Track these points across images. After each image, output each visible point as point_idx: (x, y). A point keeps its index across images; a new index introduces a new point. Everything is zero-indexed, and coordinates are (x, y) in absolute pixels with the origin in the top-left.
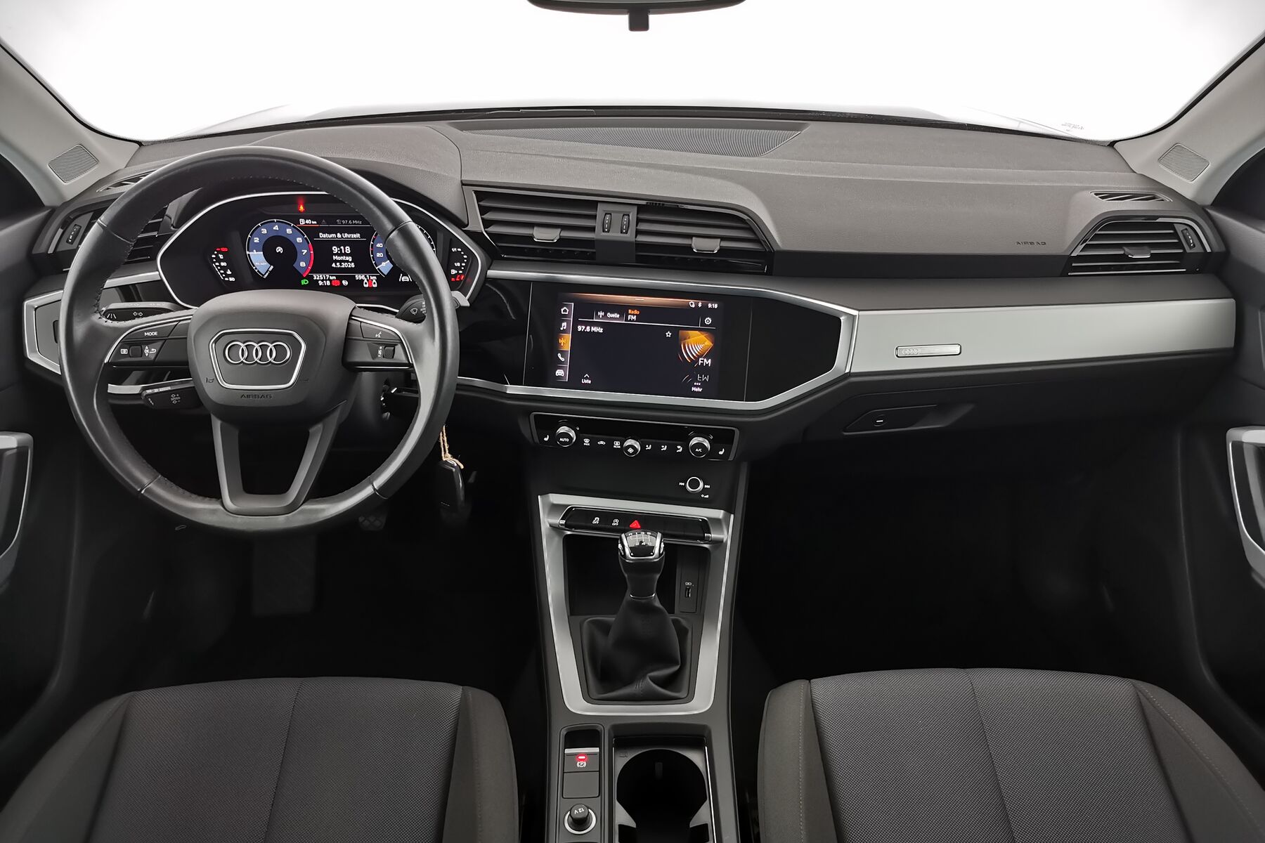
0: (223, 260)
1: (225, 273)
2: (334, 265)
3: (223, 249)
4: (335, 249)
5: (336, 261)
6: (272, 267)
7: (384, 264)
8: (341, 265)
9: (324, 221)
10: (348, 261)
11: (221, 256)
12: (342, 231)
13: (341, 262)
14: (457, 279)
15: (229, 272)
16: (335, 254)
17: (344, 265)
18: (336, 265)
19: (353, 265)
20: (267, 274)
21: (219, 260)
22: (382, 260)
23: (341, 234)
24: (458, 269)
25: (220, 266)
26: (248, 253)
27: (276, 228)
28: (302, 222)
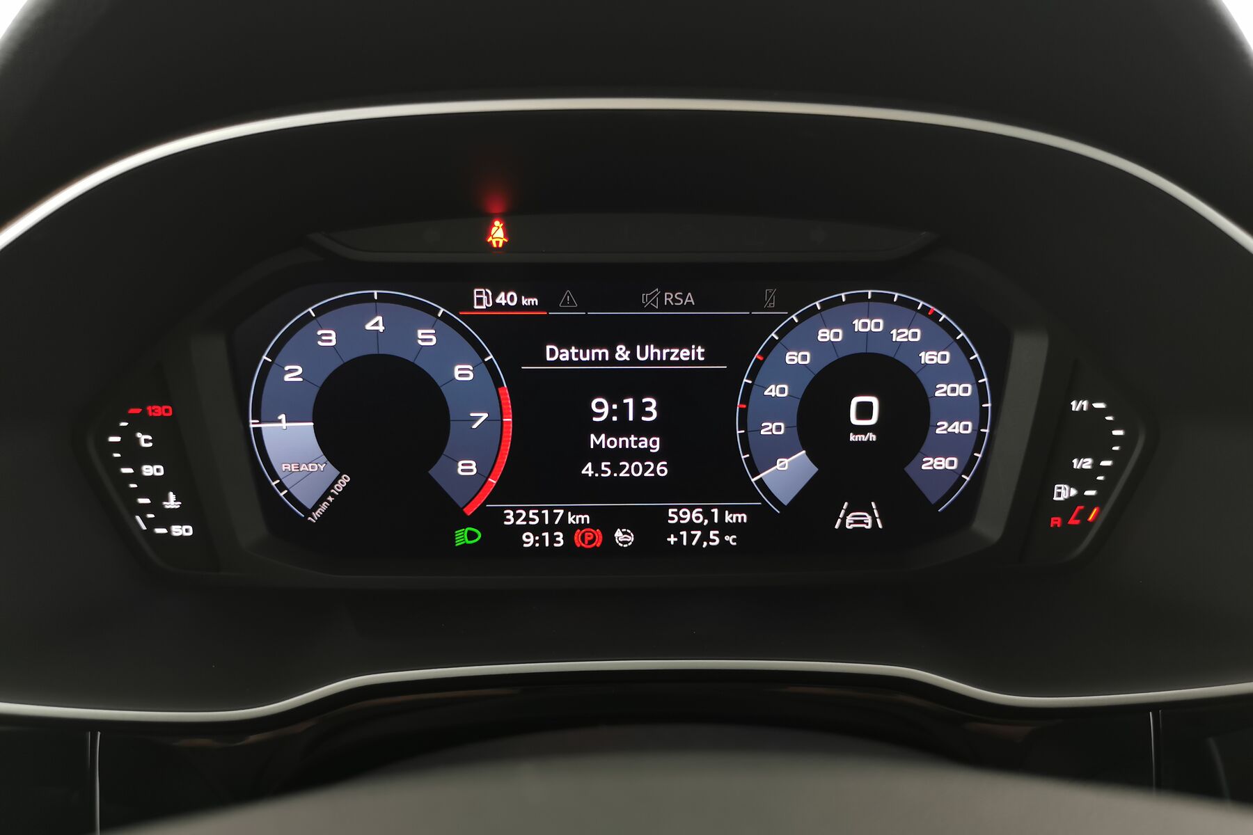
0: (150, 457)
1: (156, 506)
2: (588, 470)
3: (158, 411)
4: (601, 408)
5: (599, 455)
6: (345, 479)
7: (783, 464)
8: (616, 468)
9: (568, 295)
10: (644, 455)
11: (144, 440)
12: (635, 335)
13: (616, 457)
14: (1073, 521)
15: (172, 503)
16: (599, 429)
17: (629, 469)
18: (596, 468)
19: (662, 469)
20: (324, 506)
21: (138, 457)
22: (780, 448)
23: (631, 348)
24: (1080, 480)
25: (138, 476)
26: (253, 424)
27: (376, 324)
28: (483, 300)
